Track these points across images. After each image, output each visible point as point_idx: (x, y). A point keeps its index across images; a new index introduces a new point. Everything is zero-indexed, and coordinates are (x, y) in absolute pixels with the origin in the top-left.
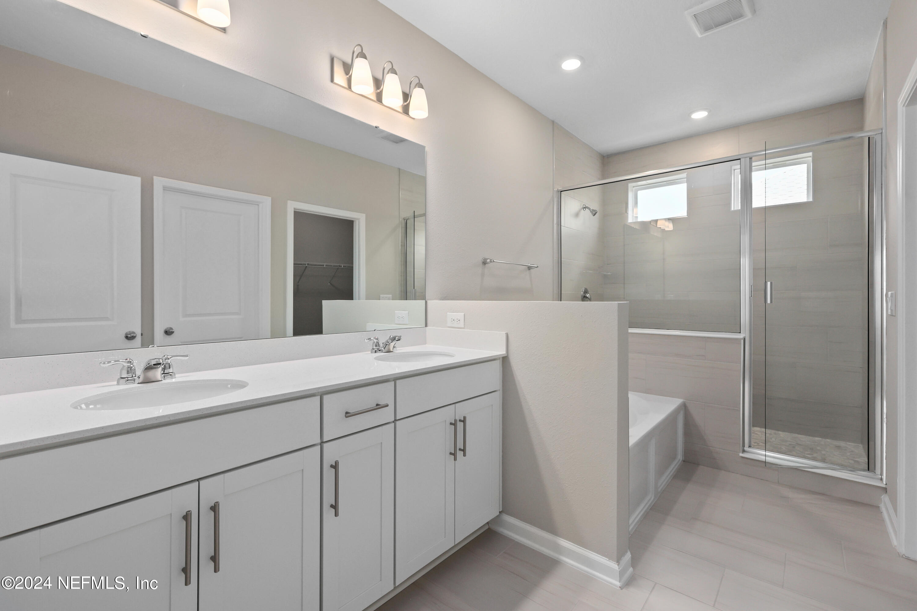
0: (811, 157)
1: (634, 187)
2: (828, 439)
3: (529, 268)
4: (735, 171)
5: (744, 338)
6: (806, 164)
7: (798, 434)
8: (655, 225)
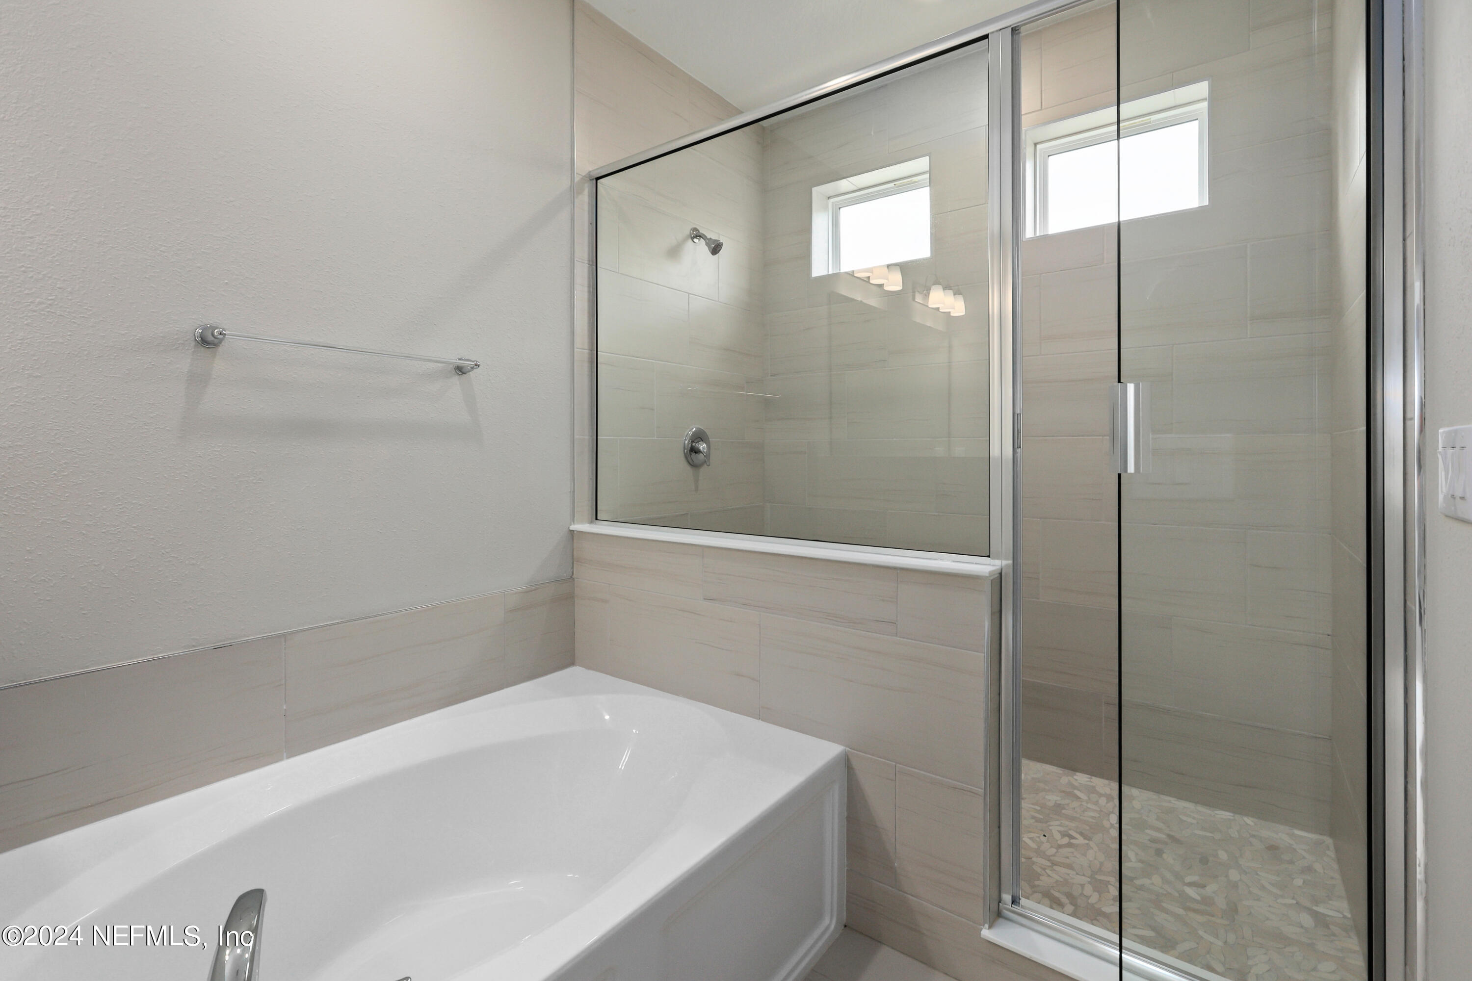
0: (1204, 99)
1: (829, 198)
2: (1247, 815)
3: (460, 370)
4: (1039, 147)
5: (999, 571)
6: (1197, 121)
7: (1180, 798)
8: (867, 280)
